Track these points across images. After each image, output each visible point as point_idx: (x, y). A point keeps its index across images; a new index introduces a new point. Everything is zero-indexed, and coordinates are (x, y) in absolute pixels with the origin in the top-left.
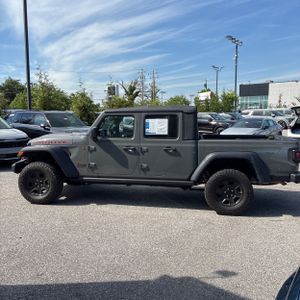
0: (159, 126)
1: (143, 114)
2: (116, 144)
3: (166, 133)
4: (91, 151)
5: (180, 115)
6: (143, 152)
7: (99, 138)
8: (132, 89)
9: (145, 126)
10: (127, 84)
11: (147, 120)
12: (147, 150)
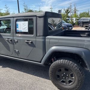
3: (27, 31)
8: (68, 11)
10: (66, 9)
11: (17, 23)
12: (17, 41)
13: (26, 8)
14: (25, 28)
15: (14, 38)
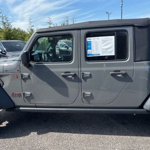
0: (104, 46)
1: (84, 32)
2: (52, 70)
3: (113, 54)
4: (25, 79)
5: (130, 30)
6: (85, 79)
7: (32, 63)
9: (87, 46)
11: (88, 39)
12: (90, 75)
13: (5, 21)
14: (107, 49)
15: (83, 69)
